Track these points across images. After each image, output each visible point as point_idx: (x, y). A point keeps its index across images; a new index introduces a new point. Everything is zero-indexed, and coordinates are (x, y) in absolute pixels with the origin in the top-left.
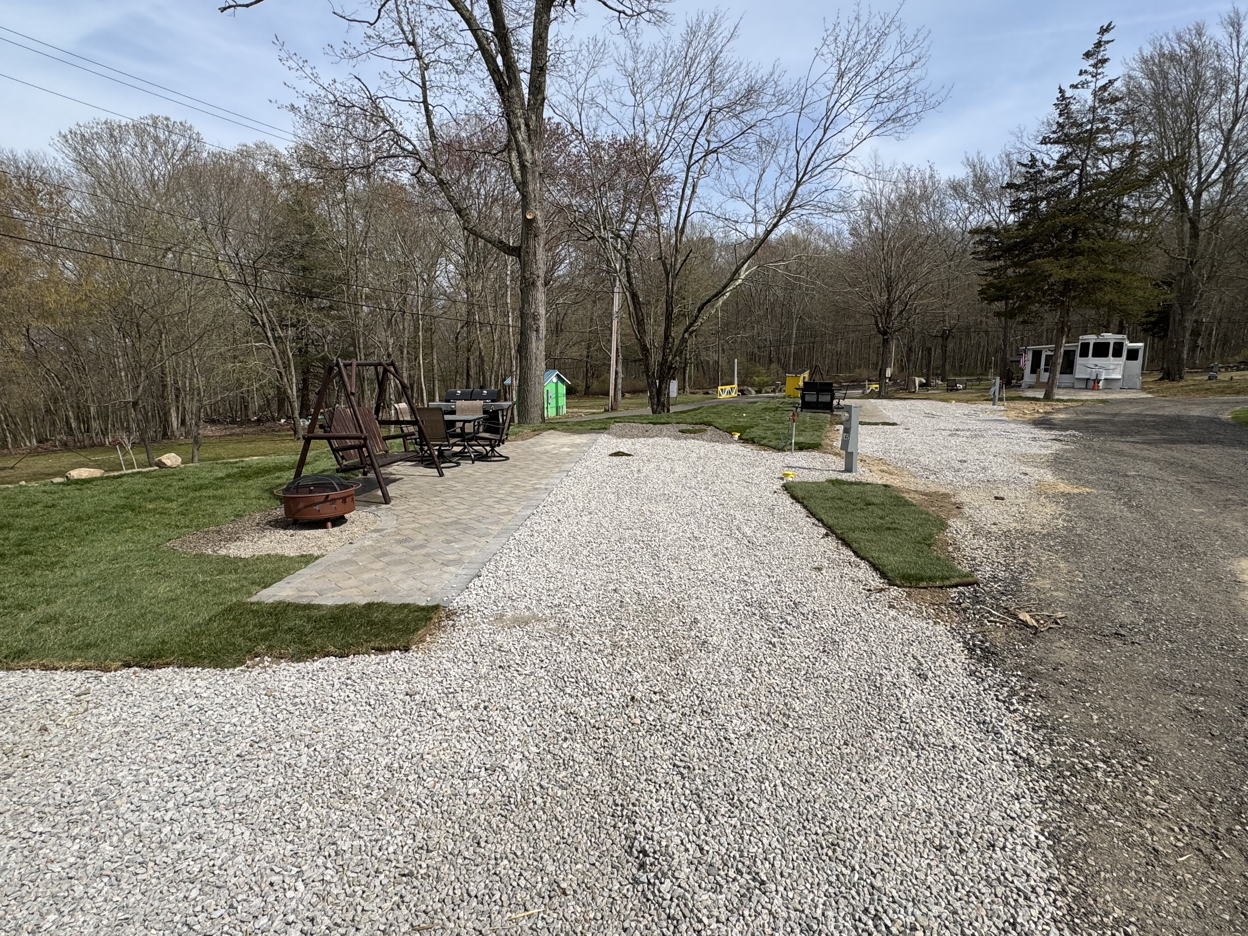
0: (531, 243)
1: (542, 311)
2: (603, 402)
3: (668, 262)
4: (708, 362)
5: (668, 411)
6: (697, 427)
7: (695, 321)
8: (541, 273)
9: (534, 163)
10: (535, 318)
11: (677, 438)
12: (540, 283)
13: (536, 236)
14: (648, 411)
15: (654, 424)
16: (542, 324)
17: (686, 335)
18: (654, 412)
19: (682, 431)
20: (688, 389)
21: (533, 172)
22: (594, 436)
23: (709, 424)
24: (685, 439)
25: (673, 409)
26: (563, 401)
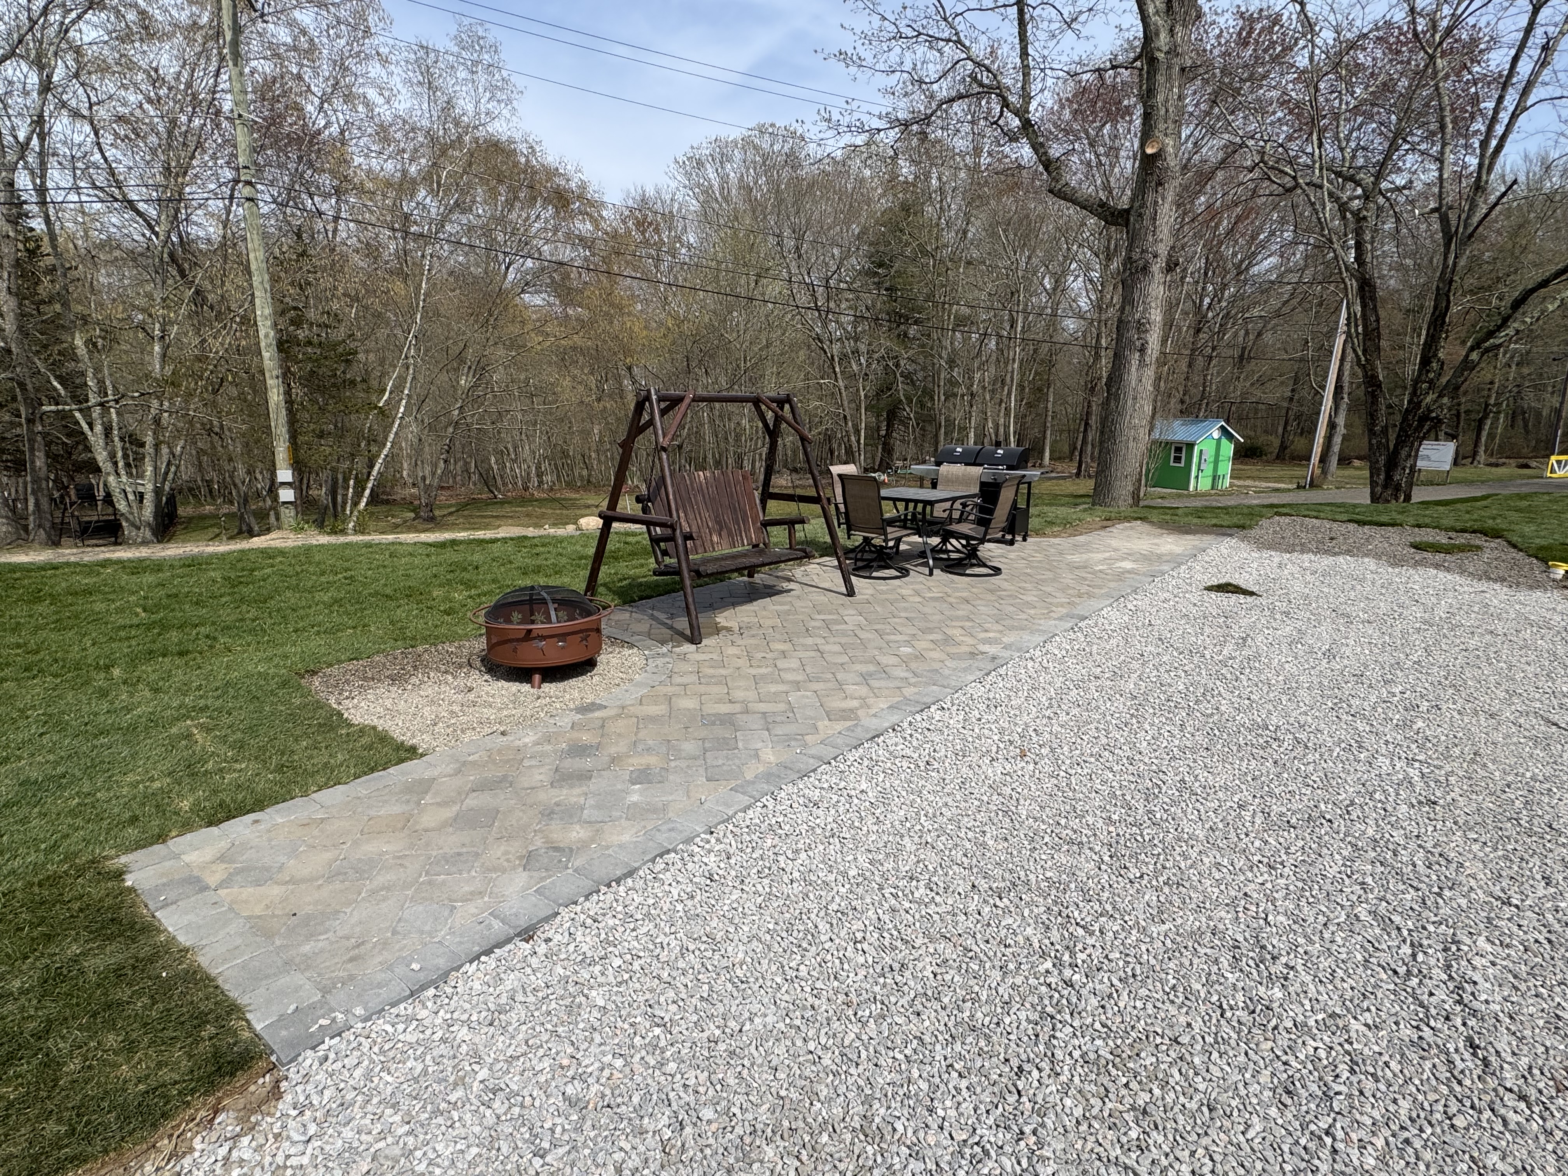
0: (1150, 197)
1: (1156, 316)
2: (1298, 472)
3: (1453, 216)
4: (1538, 414)
5: (1408, 498)
6: (1461, 539)
7: (1499, 328)
8: (1163, 249)
9: (1173, 51)
10: (1141, 327)
11: (1396, 561)
12: (1157, 267)
13: (1160, 184)
14: (1362, 496)
15: (1361, 523)
16: (1154, 339)
17: (1474, 356)
18: (1375, 499)
19: (1417, 546)
20: (1482, 456)
21: (1169, 68)
22: (1207, 539)
23: (1495, 534)
24: (1417, 564)
25: (1419, 495)
26: (1226, 468)
